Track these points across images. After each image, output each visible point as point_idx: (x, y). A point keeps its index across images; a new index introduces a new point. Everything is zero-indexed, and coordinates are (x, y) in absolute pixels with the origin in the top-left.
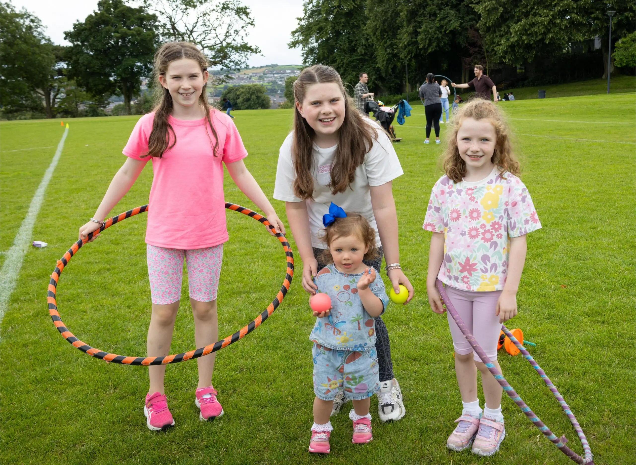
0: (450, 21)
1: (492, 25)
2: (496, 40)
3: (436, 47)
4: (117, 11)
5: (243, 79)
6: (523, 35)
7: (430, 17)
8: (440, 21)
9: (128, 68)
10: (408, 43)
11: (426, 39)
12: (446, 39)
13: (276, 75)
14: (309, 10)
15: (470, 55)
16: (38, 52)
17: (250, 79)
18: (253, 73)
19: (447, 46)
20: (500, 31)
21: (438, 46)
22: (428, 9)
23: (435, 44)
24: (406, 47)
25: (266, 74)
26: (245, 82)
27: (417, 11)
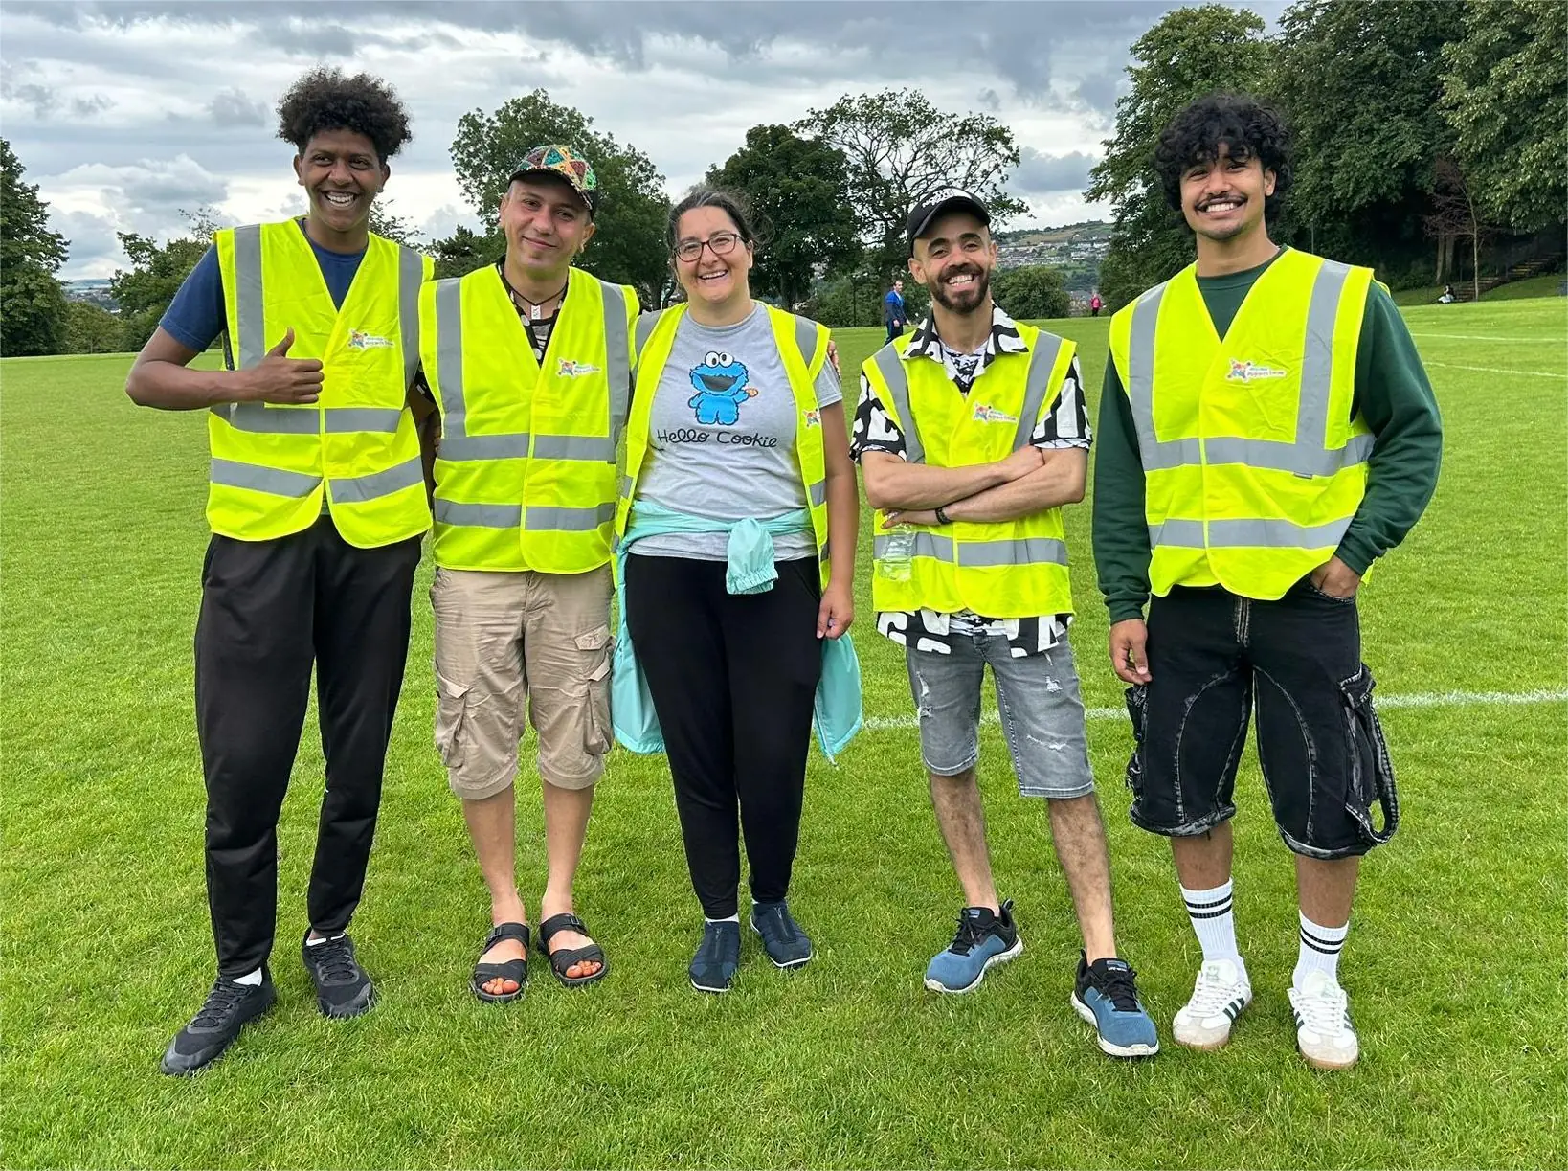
0: (1403, 142)
1: (1483, 150)
2: (1491, 180)
3: (1370, 195)
4: (778, 147)
5: (1024, 254)
6: (1546, 168)
7: (1360, 137)
8: (1381, 142)
9: (791, 247)
10: (1313, 189)
11: (1349, 180)
12: (1392, 180)
13: (1096, 246)
14: (1129, 125)
15: (1438, 211)
16: (649, 222)
17: (1039, 254)
18: (1046, 242)
19: (1396, 193)
20: (1502, 161)
21: (1374, 192)
22: (1356, 121)
23: (1367, 190)
24: (1309, 196)
25: (1076, 244)
26: (1027, 261)
27: (1336, 125)
